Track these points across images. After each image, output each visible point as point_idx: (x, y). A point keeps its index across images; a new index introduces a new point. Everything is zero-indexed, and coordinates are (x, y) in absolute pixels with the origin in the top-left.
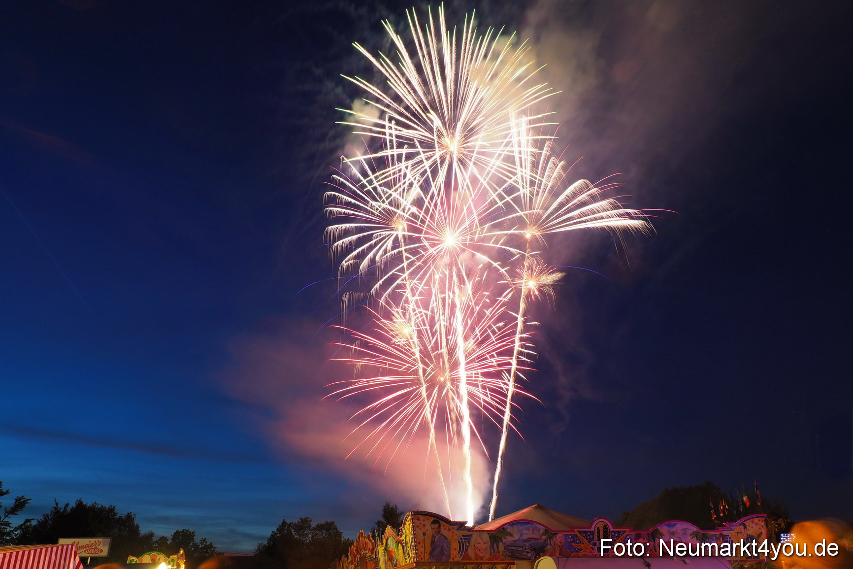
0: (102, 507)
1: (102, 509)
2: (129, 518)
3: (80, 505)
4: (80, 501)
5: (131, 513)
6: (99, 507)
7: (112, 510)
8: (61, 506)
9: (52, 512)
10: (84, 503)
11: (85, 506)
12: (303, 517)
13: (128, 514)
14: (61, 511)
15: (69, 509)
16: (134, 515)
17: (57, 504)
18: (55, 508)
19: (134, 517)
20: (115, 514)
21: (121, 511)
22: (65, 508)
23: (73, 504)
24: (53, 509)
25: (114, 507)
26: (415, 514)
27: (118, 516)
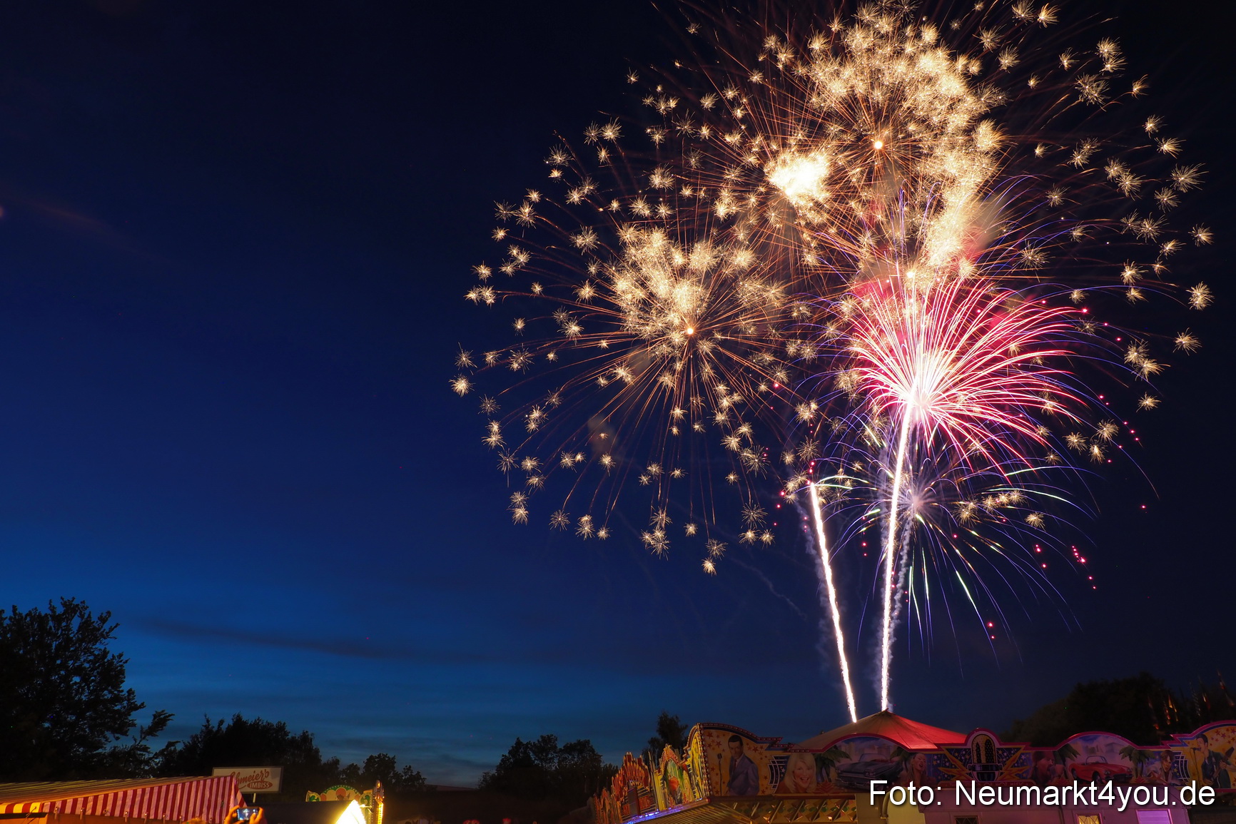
0: (269, 724)
1: (268, 727)
2: (306, 739)
3: (238, 721)
4: (238, 716)
5: (307, 732)
6: (264, 724)
7: (281, 728)
8: (214, 724)
9: (202, 731)
10: (244, 719)
11: (245, 723)
12: (545, 735)
13: (304, 733)
14: (215, 729)
15: (224, 727)
16: (312, 734)
17: (208, 721)
18: (205, 726)
19: (312, 737)
20: (286, 734)
21: (294, 730)
22: (219, 726)
23: (229, 722)
24: (204, 728)
25: (284, 724)
26: (705, 728)
27: (290, 736)
